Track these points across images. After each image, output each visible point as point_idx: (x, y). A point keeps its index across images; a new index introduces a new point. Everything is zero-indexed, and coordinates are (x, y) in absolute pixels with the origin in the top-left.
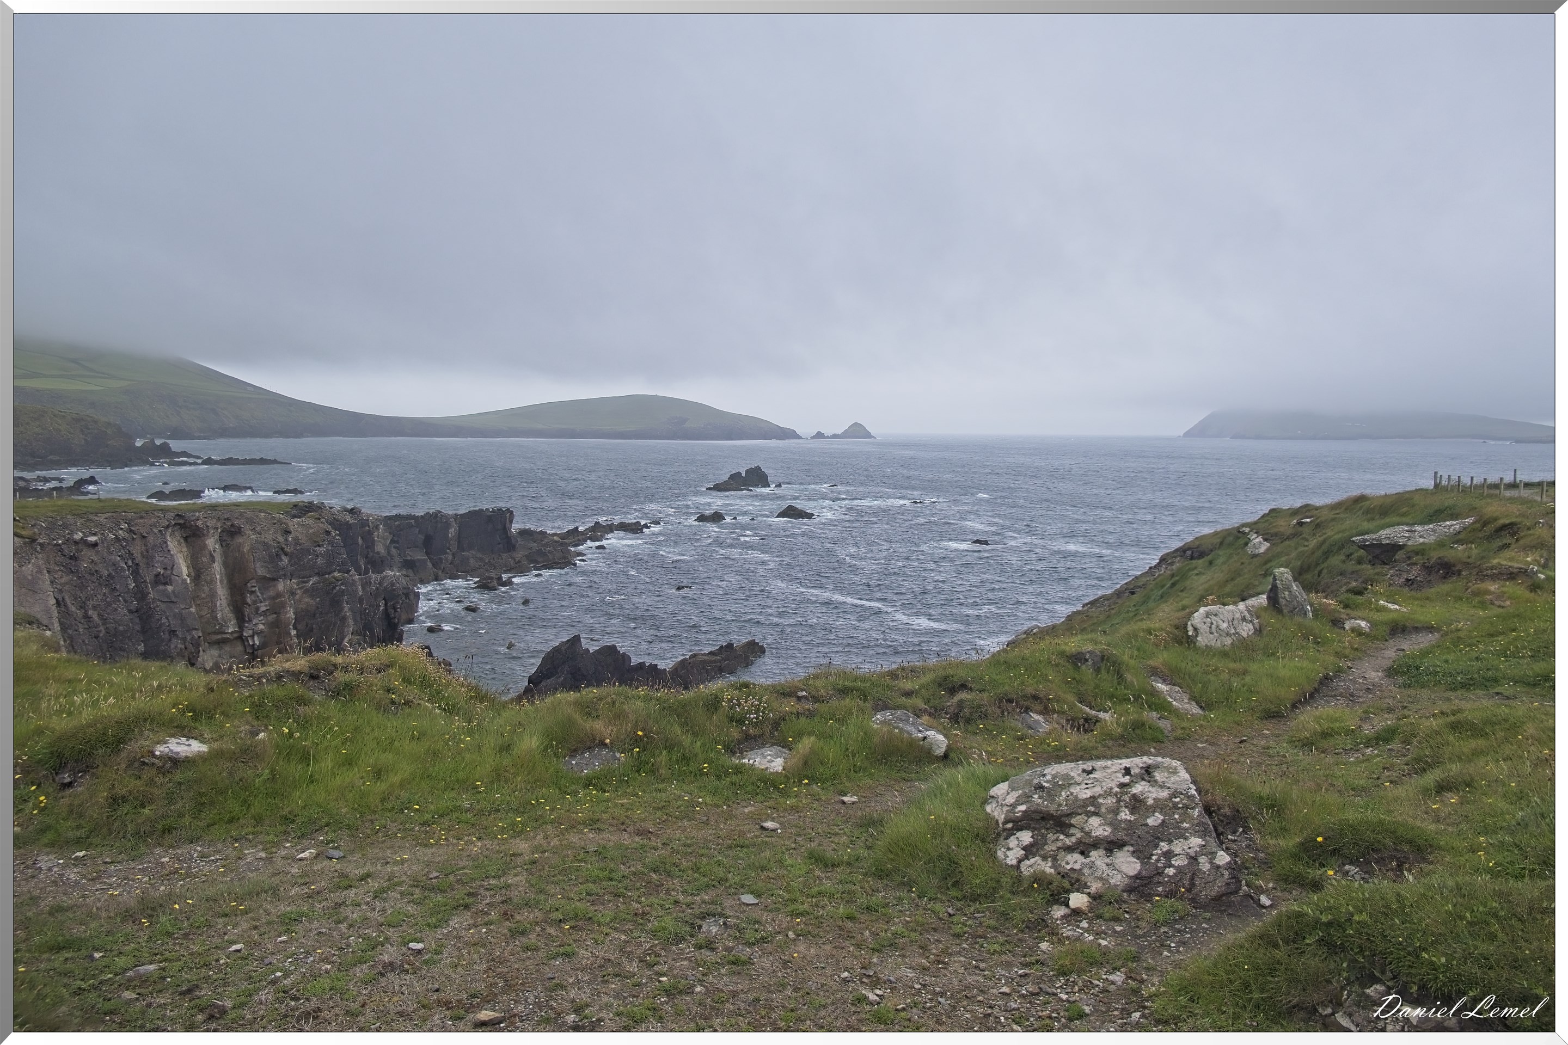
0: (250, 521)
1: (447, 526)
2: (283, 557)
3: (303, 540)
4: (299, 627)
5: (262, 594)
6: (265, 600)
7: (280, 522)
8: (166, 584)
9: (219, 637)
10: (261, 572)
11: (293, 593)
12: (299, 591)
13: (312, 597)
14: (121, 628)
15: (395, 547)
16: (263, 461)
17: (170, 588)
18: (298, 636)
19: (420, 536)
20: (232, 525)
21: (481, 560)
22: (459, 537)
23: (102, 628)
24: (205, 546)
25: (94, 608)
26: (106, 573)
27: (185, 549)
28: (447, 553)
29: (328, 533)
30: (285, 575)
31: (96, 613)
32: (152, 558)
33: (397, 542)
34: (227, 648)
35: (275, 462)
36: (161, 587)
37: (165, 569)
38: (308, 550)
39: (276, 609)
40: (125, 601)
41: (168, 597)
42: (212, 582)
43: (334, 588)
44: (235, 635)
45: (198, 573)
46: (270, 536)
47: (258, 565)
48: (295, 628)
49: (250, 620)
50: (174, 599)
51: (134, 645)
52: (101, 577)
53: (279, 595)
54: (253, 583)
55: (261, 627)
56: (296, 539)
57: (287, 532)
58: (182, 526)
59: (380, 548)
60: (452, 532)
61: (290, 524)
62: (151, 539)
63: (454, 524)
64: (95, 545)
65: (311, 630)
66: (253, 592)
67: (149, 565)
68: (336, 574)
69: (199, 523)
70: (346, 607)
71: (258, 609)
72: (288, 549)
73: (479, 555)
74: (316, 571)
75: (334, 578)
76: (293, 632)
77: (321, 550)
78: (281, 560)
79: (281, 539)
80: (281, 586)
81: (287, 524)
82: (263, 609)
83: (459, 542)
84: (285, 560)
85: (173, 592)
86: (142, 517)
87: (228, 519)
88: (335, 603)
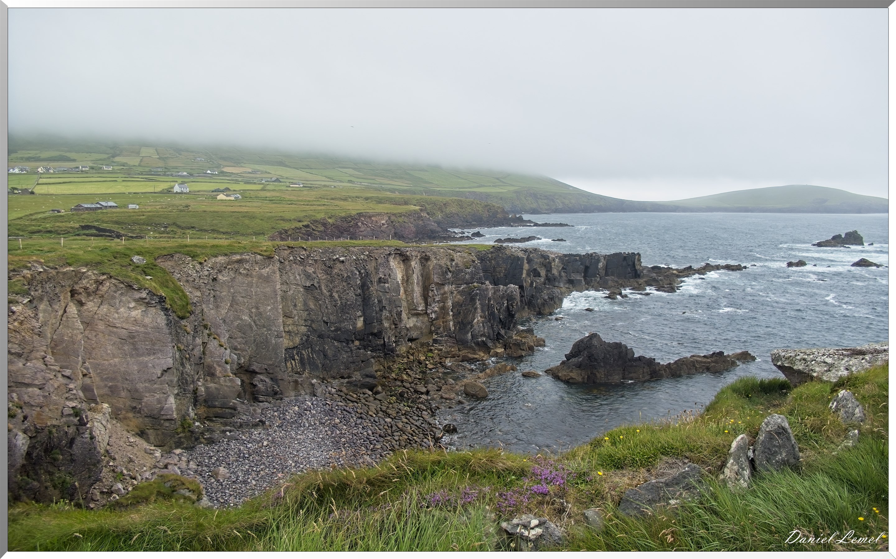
0: (435, 253)
1: (598, 261)
2: (449, 273)
3: (460, 264)
4: (454, 310)
5: (437, 292)
6: (438, 295)
7: (450, 255)
8: (385, 283)
9: (415, 312)
10: (436, 280)
11: (452, 293)
12: (455, 292)
13: (461, 295)
14: (349, 303)
15: (564, 272)
16: (561, 225)
17: (387, 285)
18: (453, 316)
19: (581, 266)
20: (426, 255)
21: (617, 282)
22: (606, 268)
23: (339, 302)
24: (410, 266)
25: (337, 292)
26: (346, 275)
27: (402, 266)
28: (596, 277)
29: (474, 261)
30: (449, 283)
31: (337, 295)
32: (379, 269)
33: (565, 269)
34: (421, 318)
35: (567, 225)
36: (382, 284)
37: (385, 275)
38: (462, 270)
39: (444, 300)
40: (354, 290)
41: (385, 289)
42: (412, 284)
43: (473, 291)
44: (424, 312)
45: (407, 279)
46: (444, 262)
47: (435, 276)
48: (452, 311)
49: (430, 305)
50: (388, 291)
51: (355, 311)
52: (343, 277)
53: (445, 293)
54: (433, 285)
55: (436, 309)
56: (456, 264)
57: (452, 260)
58: (400, 255)
59: (555, 272)
60: (601, 265)
61: (455, 256)
62: (379, 260)
63: (603, 260)
64: (343, 262)
65: (460, 313)
66: (432, 291)
67: (377, 273)
68: (475, 284)
69: (408, 253)
70: (478, 303)
71: (434, 299)
72: (451, 269)
73: (616, 279)
74: (465, 281)
75: (474, 286)
76: (451, 313)
77: (469, 270)
78: (448, 275)
79: (449, 264)
80: (446, 288)
81: (453, 256)
82: (437, 299)
83: (606, 271)
84: (450, 275)
85: (388, 287)
86: (377, 249)
87: (423, 252)
88: (473, 300)
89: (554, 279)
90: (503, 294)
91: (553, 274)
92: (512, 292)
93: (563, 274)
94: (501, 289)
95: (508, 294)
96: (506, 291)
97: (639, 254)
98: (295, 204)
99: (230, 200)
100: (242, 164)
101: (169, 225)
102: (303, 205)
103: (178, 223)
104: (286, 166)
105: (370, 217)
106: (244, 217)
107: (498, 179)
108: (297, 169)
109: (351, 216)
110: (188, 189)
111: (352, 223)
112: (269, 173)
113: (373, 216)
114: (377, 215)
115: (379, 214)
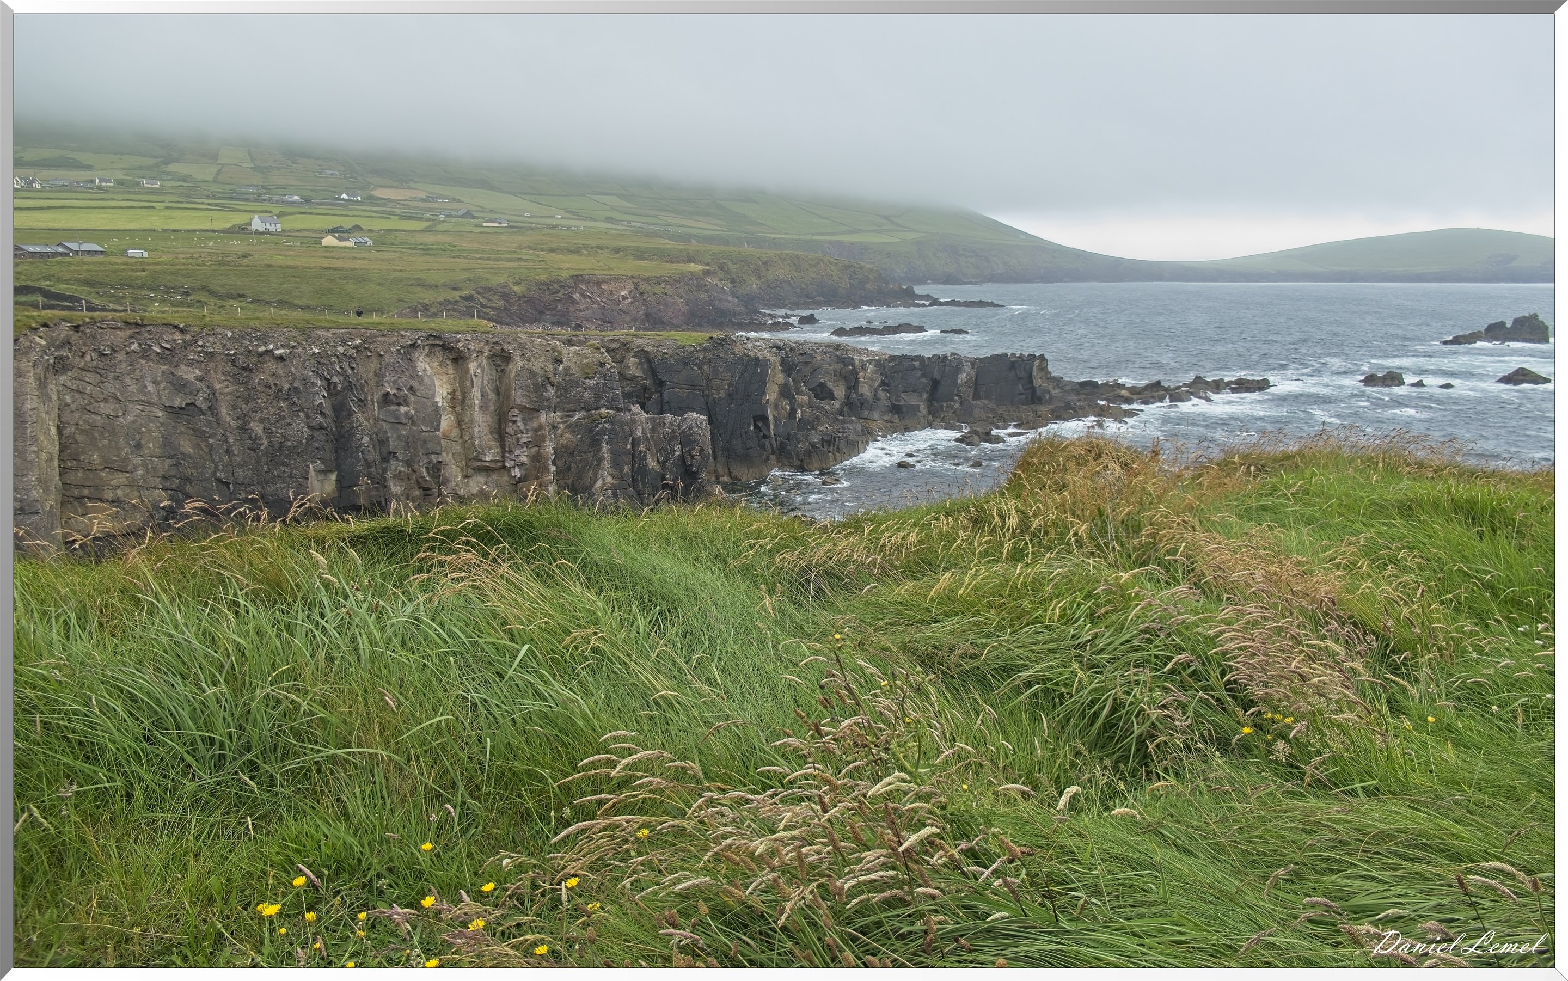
0: (522, 347)
1: (958, 369)
2: (549, 388)
3: (575, 370)
4: (558, 463)
5: (525, 424)
6: (527, 431)
7: (554, 349)
8: (399, 404)
9: (479, 464)
10: (520, 401)
11: (554, 427)
12: (562, 426)
13: (573, 433)
14: (289, 443)
15: (883, 390)
16: (981, 304)
17: (403, 409)
18: (557, 473)
19: (924, 380)
20: (502, 349)
21: (992, 410)
22: (977, 385)
23: (265, 442)
24: (467, 371)
25: (262, 420)
26: (287, 386)
27: (451, 371)
28: (953, 400)
29: (602, 364)
30: (549, 407)
31: (261, 426)
32: (384, 376)
33: (887, 385)
34: (495, 477)
35: (991, 304)
36: (393, 408)
37: (398, 389)
38: (577, 382)
39: (537, 442)
40: (307, 417)
41: (397, 418)
42: (471, 407)
43: (597, 426)
44: (500, 464)
45: (459, 400)
46: (540, 364)
47: (519, 393)
48: (554, 463)
49: (511, 452)
50: (403, 421)
51: (305, 461)
52: (280, 390)
53: (541, 428)
54: (515, 411)
55: (524, 459)
56: (567, 369)
57: (558, 361)
58: (446, 347)
59: (865, 390)
60: (962, 378)
61: (565, 352)
62: (387, 358)
63: (968, 369)
64: (281, 358)
65: (569, 468)
66: (515, 422)
67: (380, 384)
68: (603, 411)
69: (460, 345)
70: (605, 448)
71: (518, 440)
72: (553, 379)
73: (992, 405)
74: (582, 405)
75: (600, 414)
76: (553, 469)
77: (592, 382)
78: (547, 391)
79: (550, 367)
80: (543, 418)
81: (560, 353)
82: (525, 440)
83: (976, 389)
84: (551, 391)
85: (406, 413)
87: (496, 343)
88: (595, 443)
89: (862, 404)
90: (673, 431)
91: (862, 395)
92: (691, 428)
93: (882, 394)
94: (667, 422)
95: (683, 432)
96: (679, 426)
97: (1042, 357)
98: (465, 258)
99: (345, 248)
100: (411, 184)
101: (193, 289)
102: (481, 258)
103: (212, 287)
104: (493, 188)
105: (598, 284)
106: (346, 278)
107: (886, 218)
108: (514, 194)
109: (559, 281)
110: (279, 226)
111: (560, 295)
112: (459, 201)
113: (604, 282)
114: (611, 279)
115: (617, 279)
